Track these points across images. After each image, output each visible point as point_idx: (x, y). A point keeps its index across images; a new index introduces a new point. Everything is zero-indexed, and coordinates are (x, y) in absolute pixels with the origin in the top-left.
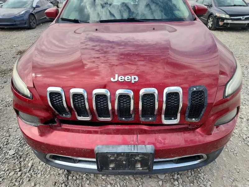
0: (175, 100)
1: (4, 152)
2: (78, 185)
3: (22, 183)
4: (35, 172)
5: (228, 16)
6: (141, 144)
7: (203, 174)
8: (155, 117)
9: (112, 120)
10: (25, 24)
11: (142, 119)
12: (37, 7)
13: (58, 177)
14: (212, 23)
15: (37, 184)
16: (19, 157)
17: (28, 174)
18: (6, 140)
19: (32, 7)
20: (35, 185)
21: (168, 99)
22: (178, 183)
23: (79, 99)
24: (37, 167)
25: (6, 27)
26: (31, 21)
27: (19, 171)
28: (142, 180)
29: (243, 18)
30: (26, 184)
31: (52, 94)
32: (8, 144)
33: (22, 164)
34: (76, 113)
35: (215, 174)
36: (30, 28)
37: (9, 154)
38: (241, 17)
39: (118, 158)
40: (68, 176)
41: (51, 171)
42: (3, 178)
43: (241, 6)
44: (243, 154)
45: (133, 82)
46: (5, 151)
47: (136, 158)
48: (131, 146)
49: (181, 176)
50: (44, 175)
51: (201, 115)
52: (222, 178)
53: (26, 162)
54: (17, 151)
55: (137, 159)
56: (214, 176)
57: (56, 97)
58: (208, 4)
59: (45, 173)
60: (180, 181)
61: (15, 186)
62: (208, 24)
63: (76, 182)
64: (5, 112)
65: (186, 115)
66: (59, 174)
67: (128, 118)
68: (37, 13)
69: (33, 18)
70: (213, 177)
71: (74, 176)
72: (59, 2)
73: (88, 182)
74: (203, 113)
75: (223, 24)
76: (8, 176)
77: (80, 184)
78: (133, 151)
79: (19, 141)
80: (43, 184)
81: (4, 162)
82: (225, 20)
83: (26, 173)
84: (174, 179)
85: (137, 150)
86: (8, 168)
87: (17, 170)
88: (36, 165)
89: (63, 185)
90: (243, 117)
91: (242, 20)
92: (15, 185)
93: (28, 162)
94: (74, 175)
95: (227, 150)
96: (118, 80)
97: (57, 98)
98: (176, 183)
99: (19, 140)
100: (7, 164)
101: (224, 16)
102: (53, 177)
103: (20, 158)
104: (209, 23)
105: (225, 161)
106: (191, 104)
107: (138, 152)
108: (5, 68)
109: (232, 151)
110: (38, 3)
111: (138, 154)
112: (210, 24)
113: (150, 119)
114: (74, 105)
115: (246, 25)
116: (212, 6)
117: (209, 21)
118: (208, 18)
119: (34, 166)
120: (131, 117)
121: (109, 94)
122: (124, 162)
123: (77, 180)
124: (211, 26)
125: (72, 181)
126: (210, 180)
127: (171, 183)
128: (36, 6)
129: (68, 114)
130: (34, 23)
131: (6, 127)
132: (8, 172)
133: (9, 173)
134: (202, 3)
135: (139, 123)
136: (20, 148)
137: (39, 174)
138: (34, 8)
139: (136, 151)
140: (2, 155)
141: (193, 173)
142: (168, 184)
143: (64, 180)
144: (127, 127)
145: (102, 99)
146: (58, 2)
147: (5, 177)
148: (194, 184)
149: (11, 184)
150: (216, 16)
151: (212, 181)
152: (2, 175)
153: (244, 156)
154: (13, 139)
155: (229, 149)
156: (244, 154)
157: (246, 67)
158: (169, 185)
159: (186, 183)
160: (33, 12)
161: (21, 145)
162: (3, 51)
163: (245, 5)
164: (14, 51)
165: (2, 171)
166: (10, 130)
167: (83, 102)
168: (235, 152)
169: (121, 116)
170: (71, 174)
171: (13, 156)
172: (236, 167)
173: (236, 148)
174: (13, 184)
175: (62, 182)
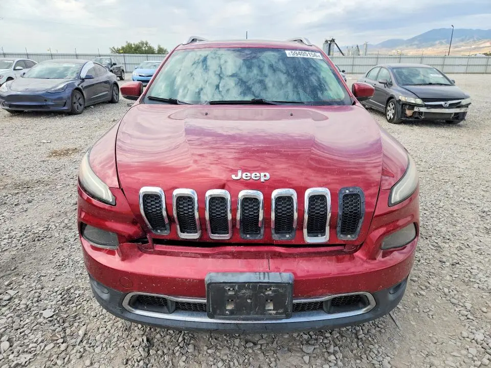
0: (322, 206)
1: (34, 313)
2: (166, 363)
3: (69, 361)
4: (91, 344)
5: (419, 101)
6: (274, 271)
7: (377, 346)
8: (293, 233)
9: (231, 238)
10: (64, 106)
11: (276, 237)
12: (88, 77)
13: (132, 351)
14: (393, 111)
15: (95, 363)
16: (61, 321)
17: (78, 347)
18: (37, 294)
19: (79, 77)
20: (92, 364)
21: (312, 205)
22: (335, 359)
23: (185, 205)
24: (94, 336)
25: (26, 110)
26: (75, 100)
27: (62, 343)
28: (275, 356)
29: (446, 103)
30: (75, 363)
31: (147, 197)
32: (41, 300)
33: (68, 331)
34: (178, 226)
35: (398, 346)
36: (71, 113)
37: (43, 315)
38: (443, 103)
39: (239, 291)
40: (149, 350)
41: (118, 342)
42: (34, 353)
43: (441, 84)
44: (444, 315)
45: (262, 180)
46: (36, 312)
47: (266, 293)
48: (260, 274)
49: (341, 348)
50: (107, 348)
51: (359, 229)
52: (409, 352)
53: (73, 328)
54: (57, 311)
55: (269, 294)
56: (395, 348)
57: (152, 201)
58: (385, 82)
59: (108, 346)
60: (339, 355)
61: (56, 366)
62: (388, 113)
63: (162, 358)
64: (31, 250)
65: (338, 229)
66: (133, 347)
67: (255, 235)
68: (86, 87)
69: (78, 96)
70: (394, 350)
71: (158, 350)
72: (125, 71)
73: (184, 358)
74: (360, 225)
75: (413, 113)
76: (43, 350)
77: (170, 362)
78: (262, 280)
79: (60, 296)
80: (106, 362)
81: (34, 328)
82: (415, 107)
83: (74, 346)
84: (328, 353)
85: (269, 279)
86: (43, 338)
87: (58, 342)
88: (92, 334)
89: (141, 363)
90: (444, 260)
91: (445, 108)
92: (56, 364)
93: (78, 328)
94: (159, 348)
95: (417, 309)
96: (242, 178)
97: (153, 203)
98: (332, 357)
99: (61, 294)
100: (40, 333)
101: (412, 100)
102: (122, 351)
103: (64, 322)
104: (390, 112)
105: (413, 326)
106: (343, 212)
107: (270, 281)
108: (27, 179)
109: (425, 311)
110: (89, 71)
111: (269, 285)
112: (390, 114)
113: (288, 236)
114: (178, 214)
115: (453, 115)
116: (392, 85)
117: (388, 108)
118: (387, 104)
119: (89, 334)
120: (260, 233)
121: (228, 197)
122: (249, 301)
123: (165, 356)
124: (392, 117)
125: (156, 357)
126: (389, 354)
127: (323, 359)
128: (86, 76)
129: (166, 230)
130: (81, 105)
131: (36, 273)
132: (43, 345)
133: (45, 346)
134: (376, 79)
135: (271, 244)
136: (62, 307)
137: (97, 347)
138: (83, 80)
139: (266, 280)
140: (30, 318)
141: (360, 343)
142: (319, 360)
143: (143, 355)
144: (253, 249)
145: (219, 204)
146: (123, 70)
147: (38, 352)
148: (363, 360)
149: (49, 362)
150: (400, 100)
151: (392, 357)
152: (32, 349)
153: (446, 319)
154: (49, 293)
155: (420, 309)
156: (446, 316)
157: (452, 184)
158: (320, 362)
159: (349, 359)
160: (80, 86)
161: (64, 303)
162: (23, 151)
163: (449, 83)
164: (43, 149)
165: (33, 342)
166: (42, 278)
167: (191, 208)
168: (431, 313)
169: (245, 231)
170: (154, 347)
171: (50, 319)
172: (431, 335)
173: (433, 306)
174: (52, 363)
175: (139, 359)
